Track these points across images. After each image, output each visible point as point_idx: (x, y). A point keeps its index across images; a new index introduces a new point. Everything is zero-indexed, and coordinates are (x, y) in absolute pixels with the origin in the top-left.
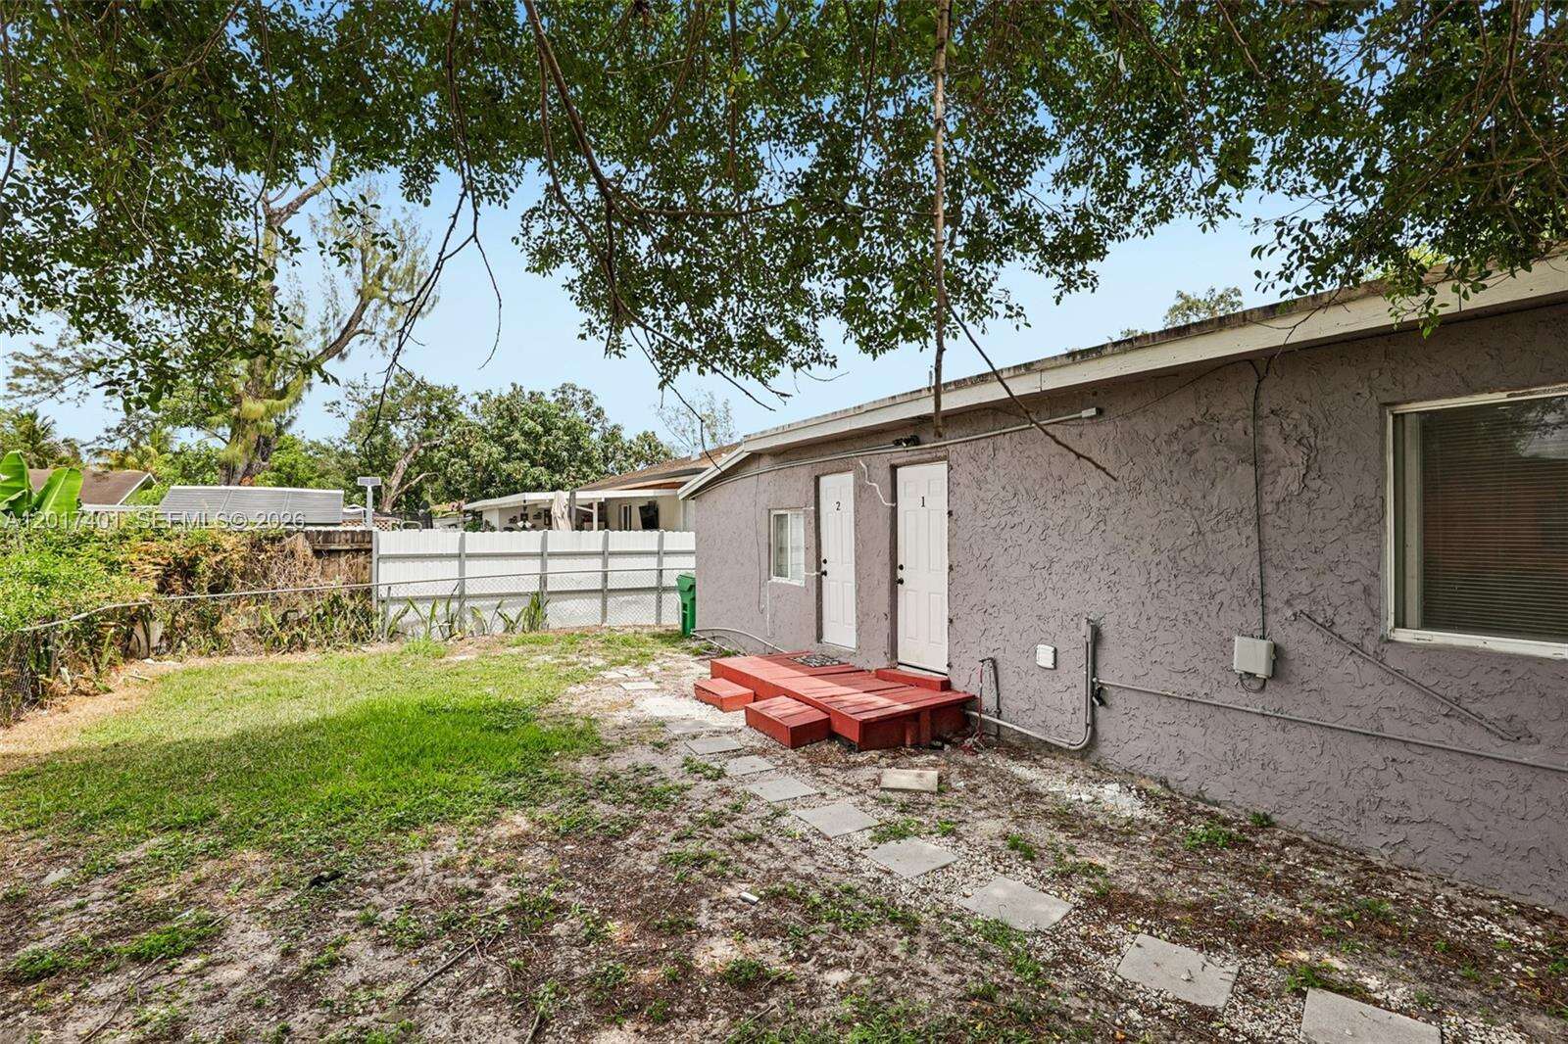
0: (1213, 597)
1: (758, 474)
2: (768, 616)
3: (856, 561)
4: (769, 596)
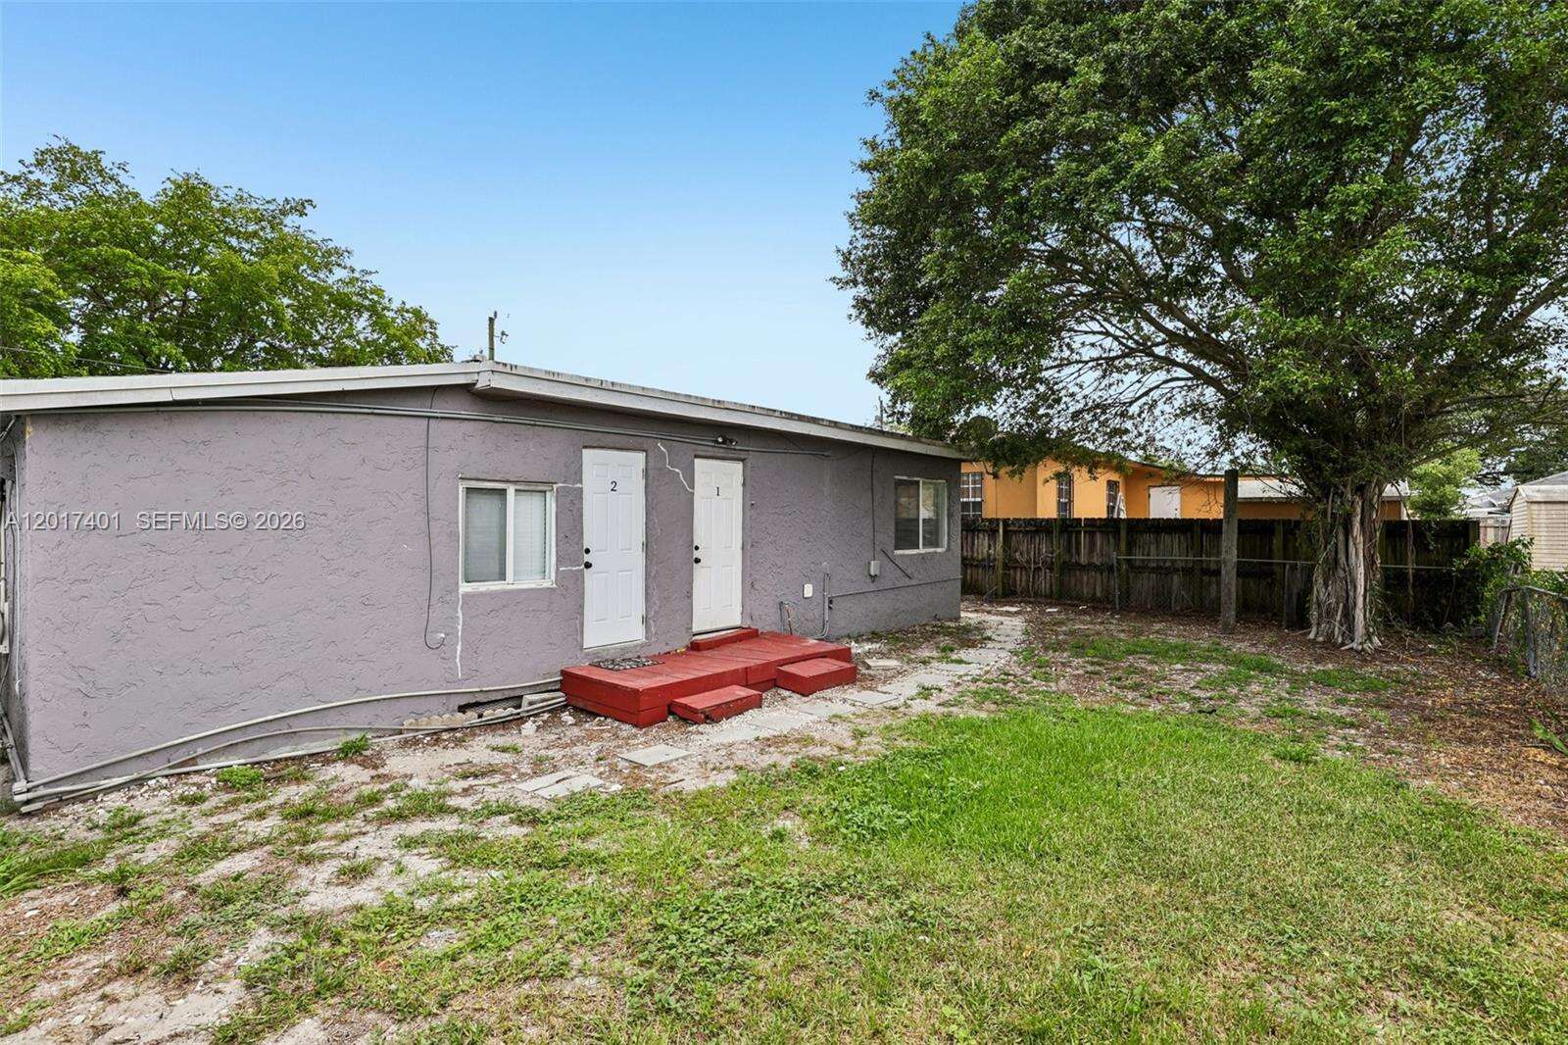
0: (863, 546)
1: (429, 417)
2: (459, 648)
3: (647, 546)
4: (460, 614)
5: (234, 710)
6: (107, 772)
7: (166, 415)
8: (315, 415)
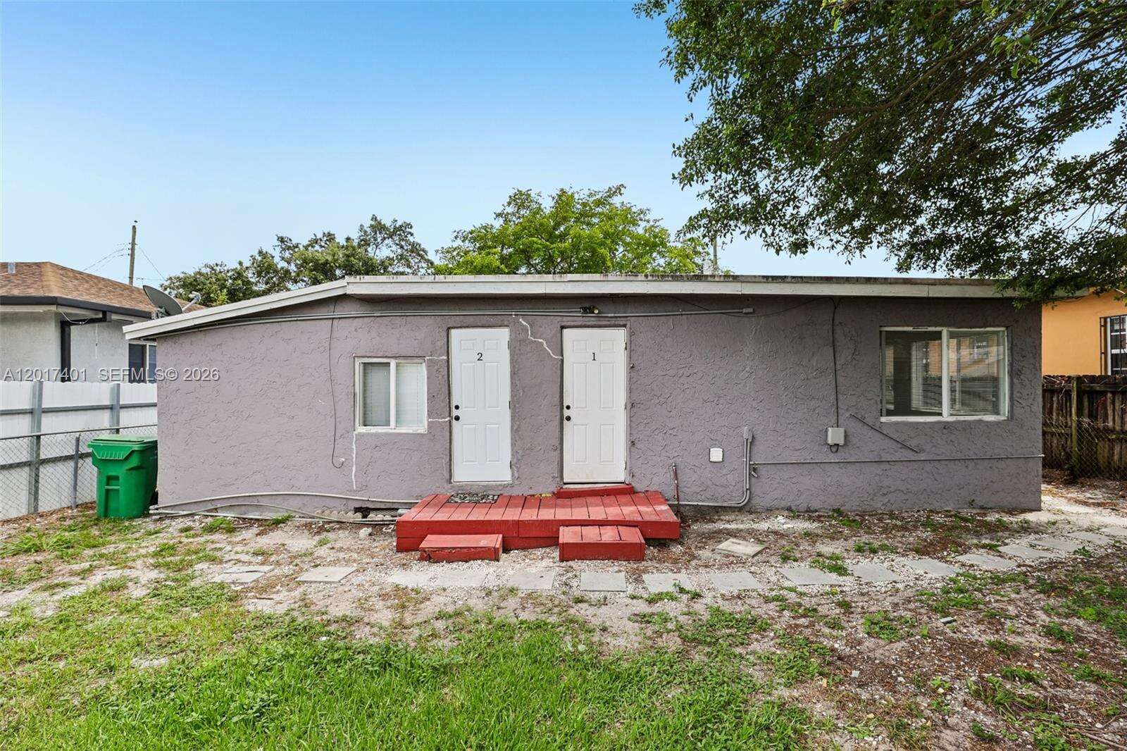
0: (814, 410)
1: (333, 319)
2: (354, 469)
3: (512, 405)
4: (354, 447)
5: (234, 487)
6: (184, 507)
7: (203, 333)
8: (268, 325)
